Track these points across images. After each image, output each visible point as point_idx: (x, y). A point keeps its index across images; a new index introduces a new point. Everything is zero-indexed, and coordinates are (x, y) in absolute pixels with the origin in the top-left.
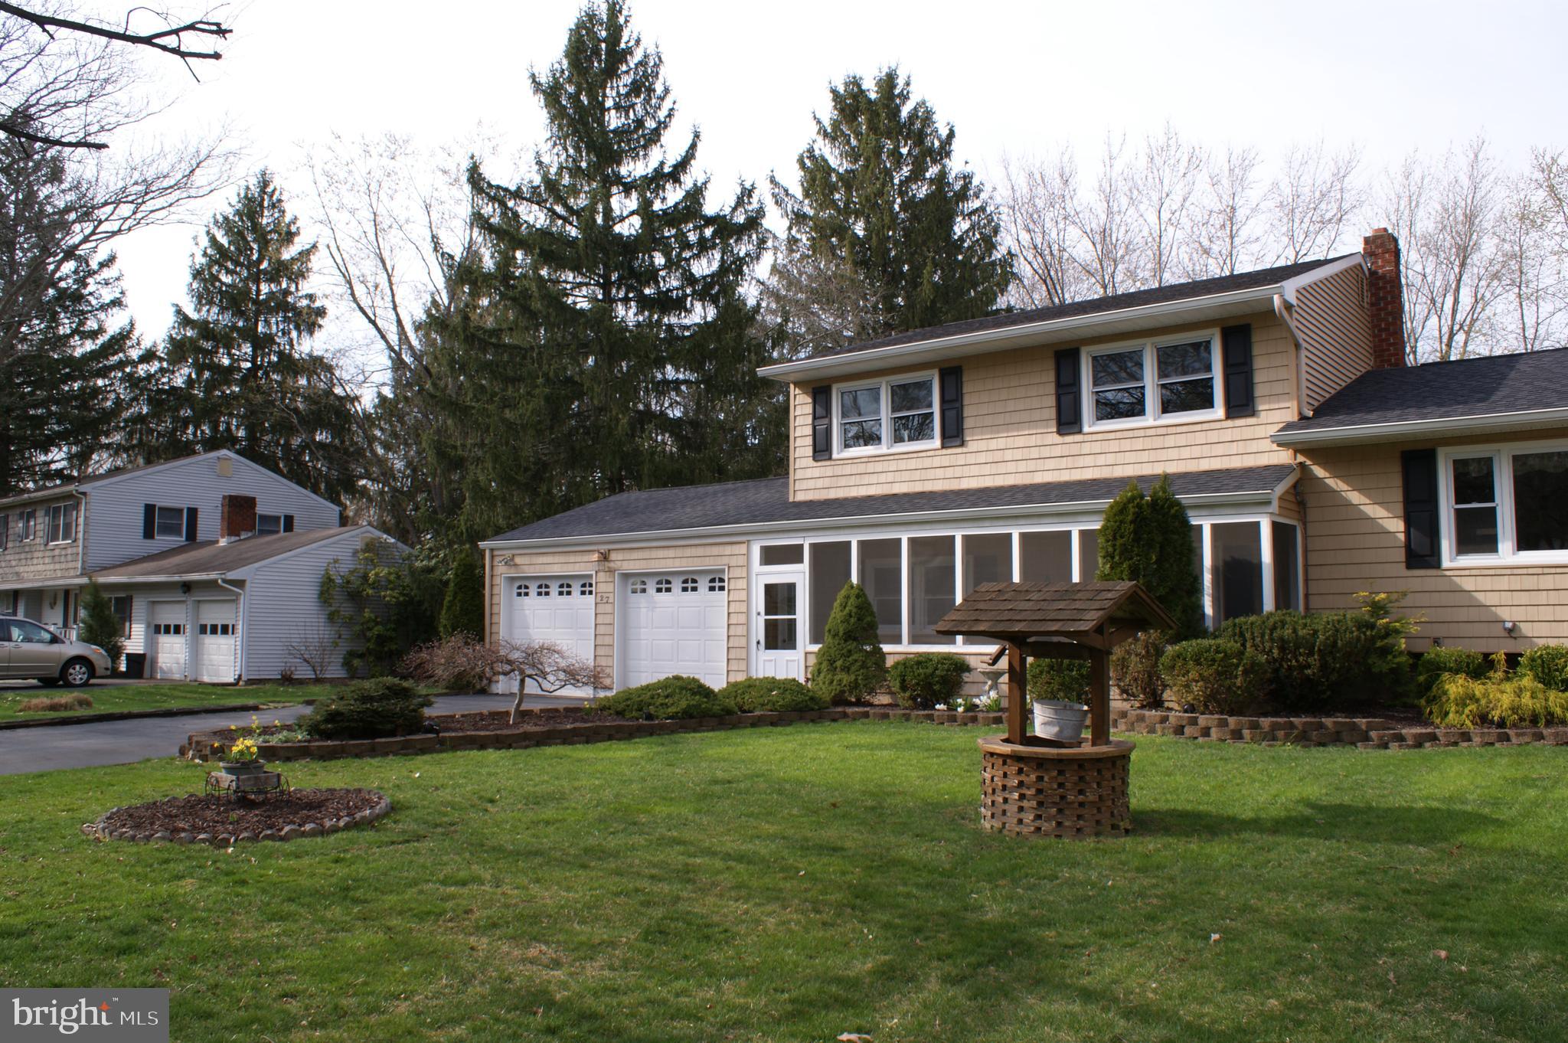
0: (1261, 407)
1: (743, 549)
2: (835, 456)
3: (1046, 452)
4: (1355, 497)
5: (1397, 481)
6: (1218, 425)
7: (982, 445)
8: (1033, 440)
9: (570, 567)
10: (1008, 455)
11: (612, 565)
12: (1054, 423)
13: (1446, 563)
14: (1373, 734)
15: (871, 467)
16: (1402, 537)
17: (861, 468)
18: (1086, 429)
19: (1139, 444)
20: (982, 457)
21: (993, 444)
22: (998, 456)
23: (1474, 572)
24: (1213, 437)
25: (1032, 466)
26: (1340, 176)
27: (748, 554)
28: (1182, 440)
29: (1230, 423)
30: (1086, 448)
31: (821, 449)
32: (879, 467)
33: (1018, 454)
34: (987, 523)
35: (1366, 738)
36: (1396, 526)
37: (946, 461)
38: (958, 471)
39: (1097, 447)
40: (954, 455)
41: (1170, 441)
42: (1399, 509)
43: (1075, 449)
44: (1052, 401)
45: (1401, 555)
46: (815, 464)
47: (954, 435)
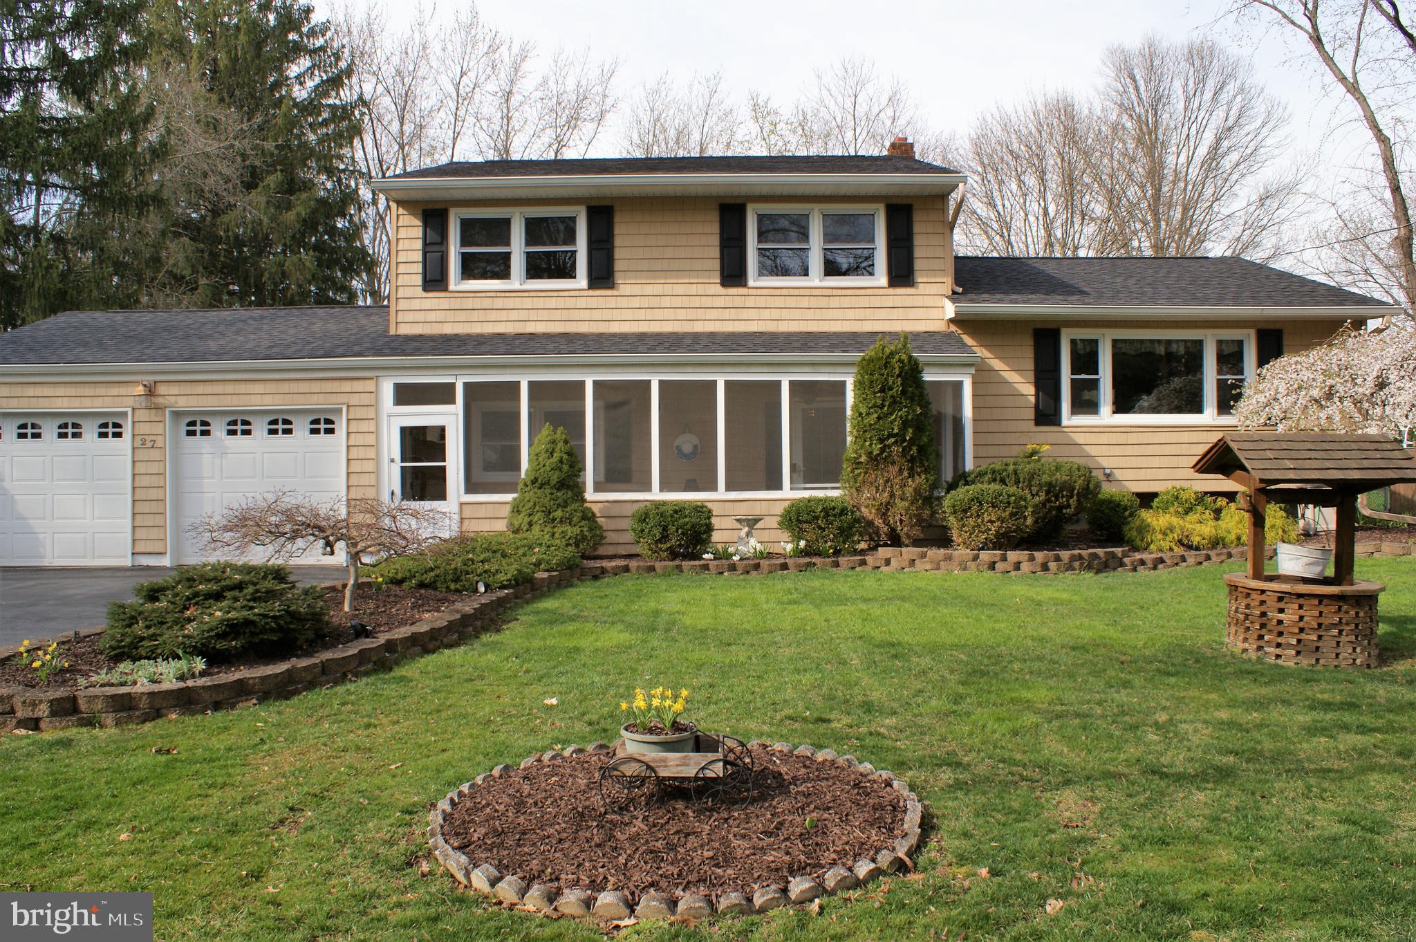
0: (919, 278)
1: (370, 386)
2: (452, 287)
3: (707, 302)
4: (997, 364)
5: (1029, 353)
6: (881, 292)
7: (636, 290)
8: (694, 289)
10: (666, 302)
11: (160, 400)
12: (718, 274)
13: (1065, 422)
15: (499, 303)
16: (1032, 399)
17: (487, 303)
18: (751, 283)
19: (805, 302)
20: (636, 302)
21: (649, 290)
22: (654, 302)
23: (1084, 429)
24: (876, 302)
25: (692, 314)
27: (376, 393)
28: (846, 302)
29: (892, 291)
30: (750, 302)
31: (434, 280)
32: (510, 303)
33: (677, 302)
36: (1029, 390)
37: (593, 303)
38: (607, 315)
39: (762, 302)
40: (601, 297)
41: (834, 302)
42: (1031, 376)
43: (739, 302)
44: (715, 252)
45: (1031, 414)
46: (425, 295)
47: (602, 276)
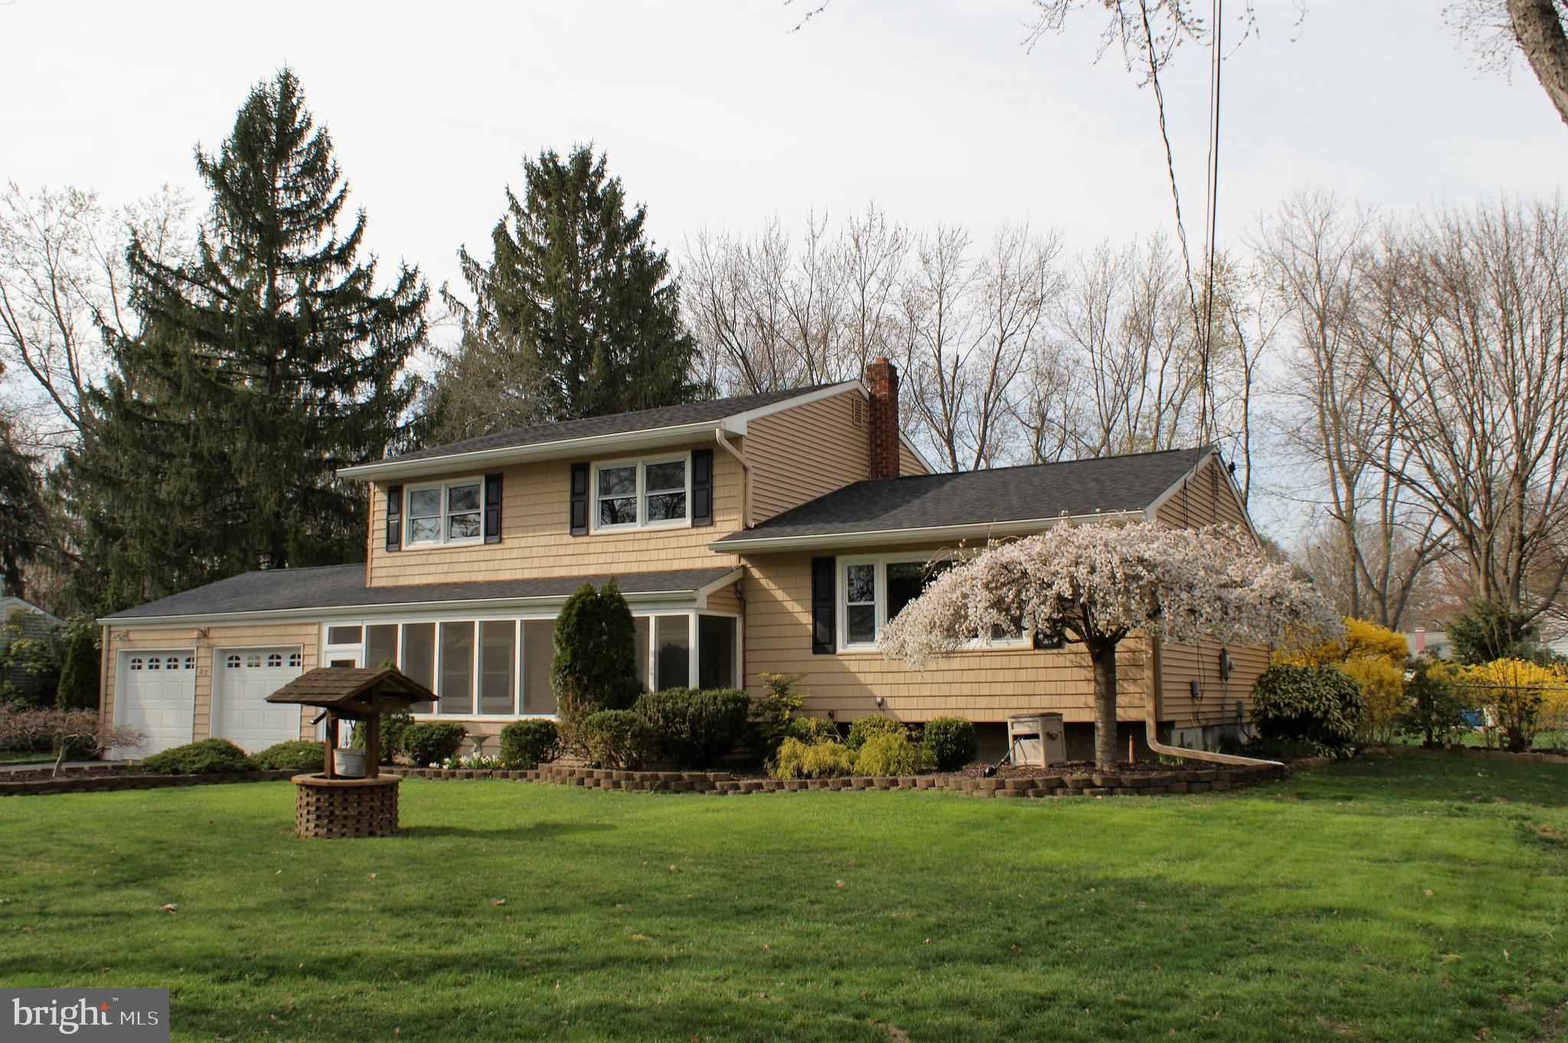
0: (717, 518)
1: (314, 629)
2: (404, 548)
3: (562, 550)
4: (780, 595)
5: (808, 582)
6: (686, 532)
7: (515, 543)
8: (552, 540)
9: (176, 643)
10: (535, 552)
11: (211, 642)
12: (568, 526)
13: (840, 650)
14: (718, 784)
15: (432, 559)
16: (810, 628)
17: (424, 559)
18: (592, 532)
19: (629, 546)
20: (515, 554)
21: (523, 542)
22: (527, 553)
23: (858, 657)
24: (683, 542)
25: (551, 561)
26: (1042, 262)
27: (319, 634)
28: (660, 544)
29: (695, 531)
30: (592, 548)
31: (393, 540)
32: (437, 559)
33: (541, 552)
34: (498, 612)
35: (712, 787)
36: (807, 619)
37: (487, 555)
38: (497, 565)
39: (599, 548)
40: (495, 551)
41: (652, 544)
42: (809, 605)
43: (583, 549)
44: (567, 507)
45: (809, 642)
46: (388, 554)
47: (494, 531)
